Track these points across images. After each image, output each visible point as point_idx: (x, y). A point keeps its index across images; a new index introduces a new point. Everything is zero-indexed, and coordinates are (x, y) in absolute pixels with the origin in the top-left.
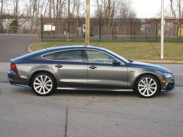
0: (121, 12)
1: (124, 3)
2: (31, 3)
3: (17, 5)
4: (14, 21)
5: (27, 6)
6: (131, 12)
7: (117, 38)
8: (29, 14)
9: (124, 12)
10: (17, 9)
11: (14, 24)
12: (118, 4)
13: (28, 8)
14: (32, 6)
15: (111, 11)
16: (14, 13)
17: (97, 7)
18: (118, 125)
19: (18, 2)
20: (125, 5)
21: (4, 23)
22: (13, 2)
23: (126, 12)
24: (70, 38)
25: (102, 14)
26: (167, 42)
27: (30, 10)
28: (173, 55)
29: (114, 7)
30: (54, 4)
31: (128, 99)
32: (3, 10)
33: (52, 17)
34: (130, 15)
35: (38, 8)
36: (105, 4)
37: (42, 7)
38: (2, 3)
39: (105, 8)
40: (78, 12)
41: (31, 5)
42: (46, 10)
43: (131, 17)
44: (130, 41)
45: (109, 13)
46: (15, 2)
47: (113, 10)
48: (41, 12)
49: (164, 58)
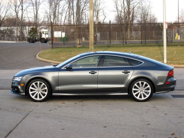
0: (141, 16)
1: (144, 8)
2: (51, 10)
3: (37, 12)
4: (33, 29)
5: (47, 13)
6: (151, 17)
7: (127, 43)
8: (49, 21)
9: (144, 17)
10: (37, 16)
11: (32, 31)
12: (138, 8)
13: (48, 15)
14: (52, 14)
15: (130, 16)
16: (34, 20)
17: (117, 12)
18: (64, 129)
19: (38, 9)
20: (145, 10)
21: (25, 30)
22: (33, 10)
23: (146, 17)
24: (80, 44)
25: (122, 19)
26: (178, 46)
27: (50, 17)
28: (178, 59)
29: (133, 12)
30: (73, 10)
31: (98, 104)
32: (23, 17)
33: (72, 23)
34: (151, 19)
35: (58, 15)
36: (125, 9)
37: (62, 14)
38: (22, 11)
39: (124, 13)
40: (97, 18)
41: (51, 12)
42: (66, 17)
43: (152, 21)
44: (141, 46)
45: (129, 18)
46: (35, 10)
47: (133, 15)
48: (61, 19)
49: (167, 63)
